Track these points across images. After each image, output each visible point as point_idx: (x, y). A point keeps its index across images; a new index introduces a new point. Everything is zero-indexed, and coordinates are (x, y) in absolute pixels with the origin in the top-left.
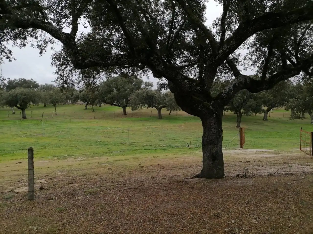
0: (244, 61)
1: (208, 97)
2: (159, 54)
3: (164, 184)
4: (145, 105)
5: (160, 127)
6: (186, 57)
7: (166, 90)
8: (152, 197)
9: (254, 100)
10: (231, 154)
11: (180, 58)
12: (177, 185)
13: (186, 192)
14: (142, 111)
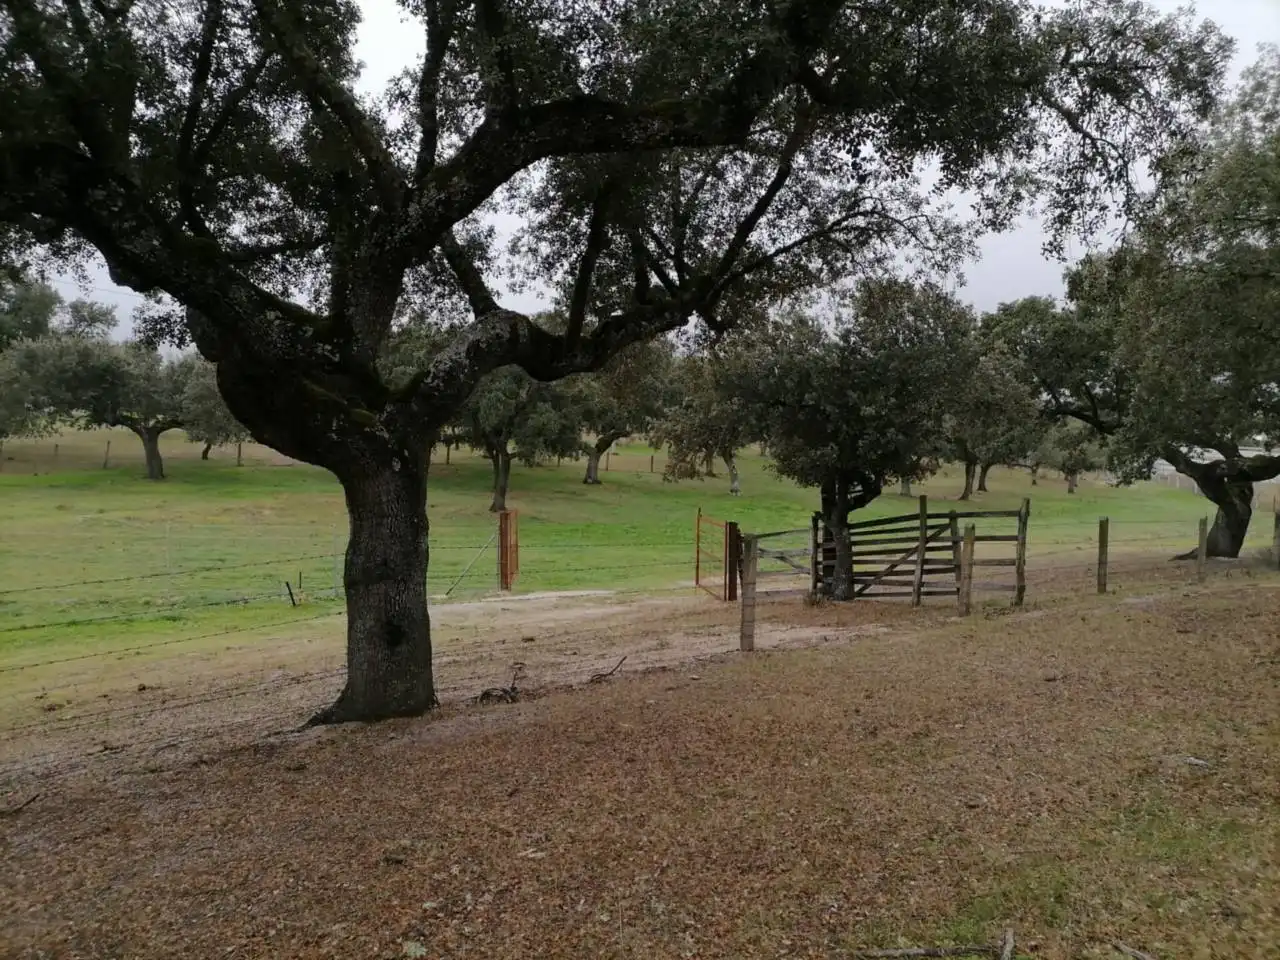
0: (510, 257)
1: (370, 388)
2: (137, 181)
3: (169, 770)
4: (74, 412)
5: (154, 514)
6: (275, 208)
7: (179, 346)
8: (101, 841)
9: (554, 408)
10: (465, 615)
11: (248, 212)
12: (231, 767)
13: (269, 788)
14: (54, 439)
